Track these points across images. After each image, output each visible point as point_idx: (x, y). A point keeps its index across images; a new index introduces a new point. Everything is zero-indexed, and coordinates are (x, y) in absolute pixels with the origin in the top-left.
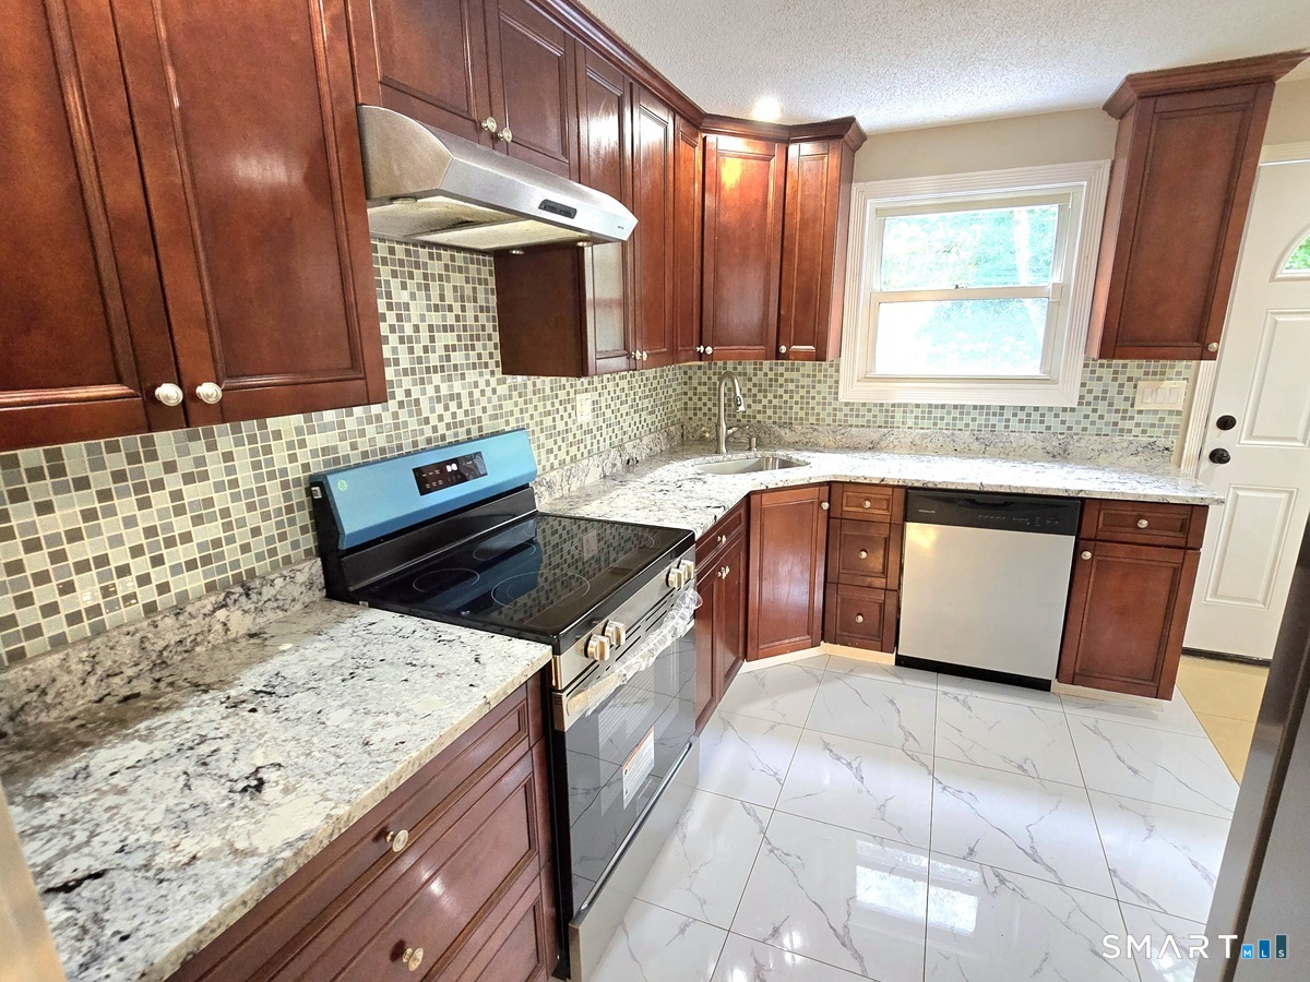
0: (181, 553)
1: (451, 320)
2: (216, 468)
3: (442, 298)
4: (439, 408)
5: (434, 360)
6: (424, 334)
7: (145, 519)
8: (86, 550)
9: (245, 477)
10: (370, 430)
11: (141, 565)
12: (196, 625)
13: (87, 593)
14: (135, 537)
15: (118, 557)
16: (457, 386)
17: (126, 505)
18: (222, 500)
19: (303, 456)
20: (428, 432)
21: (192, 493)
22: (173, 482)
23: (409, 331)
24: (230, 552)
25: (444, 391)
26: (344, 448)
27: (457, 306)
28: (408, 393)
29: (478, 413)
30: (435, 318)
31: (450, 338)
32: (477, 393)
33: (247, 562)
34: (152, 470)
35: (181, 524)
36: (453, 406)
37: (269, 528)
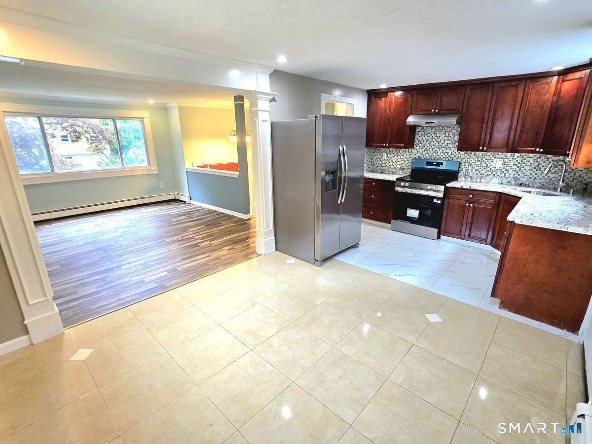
0: (399, 163)
1: (450, 138)
2: (405, 155)
3: (449, 135)
4: (442, 154)
5: (444, 145)
6: (442, 142)
7: (397, 158)
8: (392, 160)
9: (408, 157)
10: (427, 155)
11: (395, 163)
12: (397, 171)
13: (390, 164)
14: (396, 160)
15: (394, 161)
16: (448, 151)
17: (396, 156)
18: (405, 159)
19: (416, 156)
20: (438, 157)
21: (402, 157)
22: (400, 156)
23: (439, 140)
24: (404, 165)
25: (445, 151)
26: (422, 157)
27: (452, 137)
28: (436, 150)
29: (453, 156)
30: (446, 138)
31: (449, 142)
32: (453, 153)
33: (405, 167)
34: (399, 154)
35: (400, 160)
36: (446, 154)
37: (409, 164)
